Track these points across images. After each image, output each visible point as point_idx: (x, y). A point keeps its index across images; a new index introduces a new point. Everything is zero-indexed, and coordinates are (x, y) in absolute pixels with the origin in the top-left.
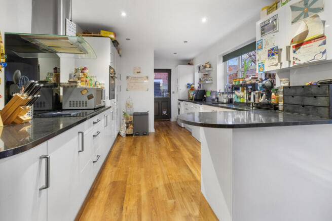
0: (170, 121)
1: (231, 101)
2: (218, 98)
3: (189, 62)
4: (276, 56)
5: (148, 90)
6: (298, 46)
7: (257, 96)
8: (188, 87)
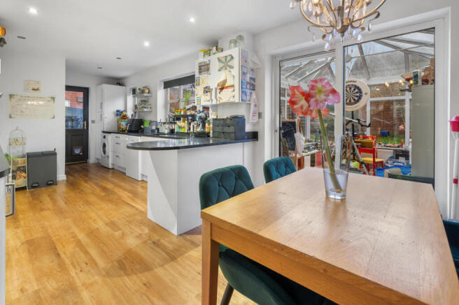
0: (86, 162)
1: (172, 131)
2: (158, 129)
3: (119, 82)
4: (209, 94)
5: (54, 118)
6: (222, 89)
7: (195, 126)
8: (117, 115)
